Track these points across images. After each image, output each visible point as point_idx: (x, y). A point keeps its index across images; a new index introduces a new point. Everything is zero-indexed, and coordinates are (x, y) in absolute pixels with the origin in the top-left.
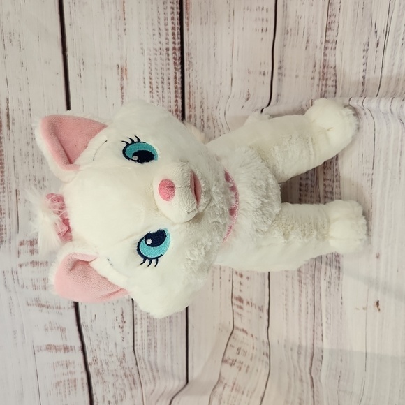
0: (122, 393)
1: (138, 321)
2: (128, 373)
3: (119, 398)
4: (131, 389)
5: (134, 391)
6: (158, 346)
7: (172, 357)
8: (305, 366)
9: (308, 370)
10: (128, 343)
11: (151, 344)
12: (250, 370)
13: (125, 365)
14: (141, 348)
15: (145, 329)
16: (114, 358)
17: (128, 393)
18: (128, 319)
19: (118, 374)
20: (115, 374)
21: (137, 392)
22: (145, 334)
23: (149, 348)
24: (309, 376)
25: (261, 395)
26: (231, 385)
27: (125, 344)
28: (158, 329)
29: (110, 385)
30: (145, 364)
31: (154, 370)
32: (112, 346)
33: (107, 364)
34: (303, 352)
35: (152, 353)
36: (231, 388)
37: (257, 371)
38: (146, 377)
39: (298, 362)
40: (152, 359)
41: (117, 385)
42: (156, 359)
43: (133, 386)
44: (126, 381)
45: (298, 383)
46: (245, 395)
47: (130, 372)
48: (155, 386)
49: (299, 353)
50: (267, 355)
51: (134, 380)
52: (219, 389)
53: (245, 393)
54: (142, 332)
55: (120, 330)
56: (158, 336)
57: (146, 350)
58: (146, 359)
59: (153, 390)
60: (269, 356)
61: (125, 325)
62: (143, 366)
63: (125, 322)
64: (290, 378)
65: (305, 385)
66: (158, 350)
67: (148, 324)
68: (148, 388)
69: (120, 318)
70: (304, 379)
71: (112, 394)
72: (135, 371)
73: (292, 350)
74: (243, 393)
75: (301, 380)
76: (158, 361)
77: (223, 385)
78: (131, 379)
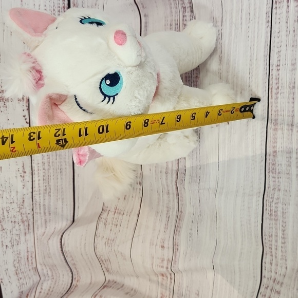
0: (17, 238)
1: (36, 172)
2: (25, 219)
3: (15, 243)
4: (25, 234)
5: (28, 235)
6: (52, 191)
7: (62, 199)
8: (172, 181)
9: (174, 183)
10: (28, 189)
11: (46, 190)
12: (127, 197)
13: (23, 211)
14: (38, 193)
15: (41, 178)
16: (15, 206)
17: (23, 238)
18: (28, 170)
19: (17, 220)
20: (13, 221)
21: (30, 237)
22: (42, 182)
23: (45, 193)
24: (175, 187)
25: (137, 213)
26: (114, 210)
27: (25, 191)
28: (52, 178)
29: (8, 232)
30: (40, 209)
31: (47, 214)
32: (14, 194)
33: (7, 211)
34: (170, 172)
35: (47, 198)
36: (113, 213)
37: (133, 197)
38: (39, 222)
39: (166, 179)
40: (47, 202)
41: (14, 231)
42: (50, 202)
43: (27, 230)
44: (22, 227)
45: (166, 196)
46: (125, 215)
47: (27, 217)
48: (46, 229)
49: (166, 173)
50: (140, 184)
51: (29, 225)
52: (104, 215)
53: (125, 214)
54: (39, 180)
55: (22, 179)
56: (52, 183)
57: (42, 195)
58: (42, 204)
59: (45, 233)
60: (141, 184)
61: (25, 174)
62: (38, 211)
63: (25, 172)
64: (159, 195)
65: (171, 196)
66: (52, 194)
67: (44, 174)
68: (39, 232)
69: (21, 169)
70: (171, 192)
71: (9, 239)
72: (30, 216)
73: (161, 172)
74: (123, 214)
75: (168, 193)
76: (52, 204)
77: (107, 211)
78: (26, 224)
